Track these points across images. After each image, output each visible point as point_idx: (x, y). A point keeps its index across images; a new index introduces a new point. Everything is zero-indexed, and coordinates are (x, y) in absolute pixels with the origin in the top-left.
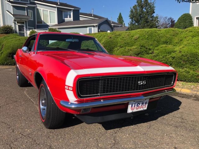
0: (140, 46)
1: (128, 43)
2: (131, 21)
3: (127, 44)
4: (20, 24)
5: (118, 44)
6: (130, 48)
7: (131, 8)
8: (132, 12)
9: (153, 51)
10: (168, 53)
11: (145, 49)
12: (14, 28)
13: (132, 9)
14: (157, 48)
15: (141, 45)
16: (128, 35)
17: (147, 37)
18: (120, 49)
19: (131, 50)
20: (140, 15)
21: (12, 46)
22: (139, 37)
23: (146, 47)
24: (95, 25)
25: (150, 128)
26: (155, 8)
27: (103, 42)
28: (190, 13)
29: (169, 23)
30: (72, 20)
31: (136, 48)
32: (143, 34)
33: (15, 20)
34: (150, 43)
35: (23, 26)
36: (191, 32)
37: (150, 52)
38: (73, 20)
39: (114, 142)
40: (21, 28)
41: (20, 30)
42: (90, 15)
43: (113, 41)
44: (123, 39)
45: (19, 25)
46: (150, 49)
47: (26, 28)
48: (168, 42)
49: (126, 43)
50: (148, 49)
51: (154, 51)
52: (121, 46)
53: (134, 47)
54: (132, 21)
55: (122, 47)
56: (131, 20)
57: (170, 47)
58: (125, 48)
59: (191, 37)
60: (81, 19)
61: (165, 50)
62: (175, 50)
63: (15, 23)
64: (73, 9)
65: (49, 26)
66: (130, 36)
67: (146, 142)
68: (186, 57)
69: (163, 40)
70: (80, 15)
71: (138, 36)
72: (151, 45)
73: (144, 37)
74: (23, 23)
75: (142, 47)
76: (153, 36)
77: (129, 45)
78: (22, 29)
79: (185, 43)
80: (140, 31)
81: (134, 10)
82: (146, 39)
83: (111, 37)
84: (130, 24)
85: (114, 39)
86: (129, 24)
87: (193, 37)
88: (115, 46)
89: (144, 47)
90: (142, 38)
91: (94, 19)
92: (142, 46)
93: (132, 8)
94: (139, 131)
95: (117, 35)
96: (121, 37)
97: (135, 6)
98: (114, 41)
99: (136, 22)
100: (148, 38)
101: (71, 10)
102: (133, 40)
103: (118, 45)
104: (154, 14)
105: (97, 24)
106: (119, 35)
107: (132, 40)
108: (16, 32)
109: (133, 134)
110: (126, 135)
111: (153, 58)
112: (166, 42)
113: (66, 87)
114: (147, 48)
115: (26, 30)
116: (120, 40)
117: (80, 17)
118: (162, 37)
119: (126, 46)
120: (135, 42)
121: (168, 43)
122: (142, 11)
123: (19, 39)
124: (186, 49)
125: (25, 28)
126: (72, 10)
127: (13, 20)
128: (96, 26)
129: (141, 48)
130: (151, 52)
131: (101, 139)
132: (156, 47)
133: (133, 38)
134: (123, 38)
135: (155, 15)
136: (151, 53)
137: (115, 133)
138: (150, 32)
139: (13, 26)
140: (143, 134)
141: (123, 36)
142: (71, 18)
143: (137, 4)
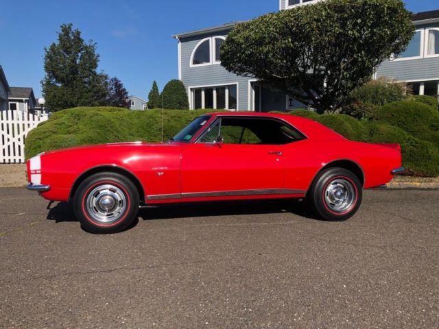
2: (48, 77)
7: (45, 49)
8: (49, 57)
13: (48, 53)
28: (180, 78)
54: (50, 78)
56: (46, 74)
84: (44, 83)
86: (42, 82)
93: (48, 50)
97: (54, 45)
104: (96, 69)
135: (98, 71)
143: (57, 43)
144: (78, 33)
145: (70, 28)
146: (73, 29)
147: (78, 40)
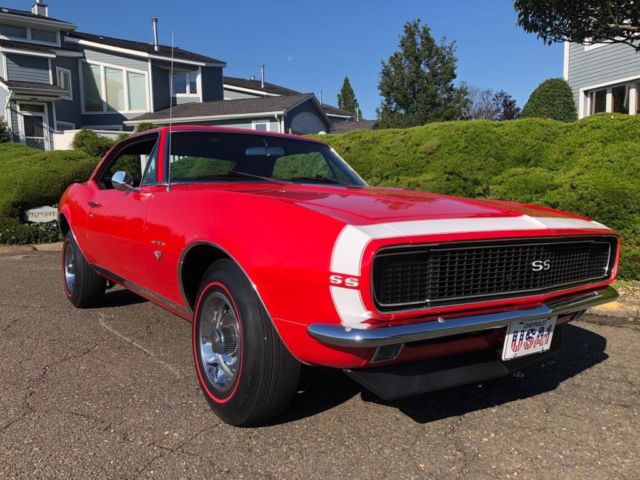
0: (445, 172)
1: (405, 166)
2: (386, 103)
3: (403, 168)
4: (29, 111)
5: (371, 168)
6: (412, 179)
7: (383, 63)
8: (386, 73)
9: (488, 188)
10: (537, 192)
11: (462, 181)
12: (10, 125)
13: (386, 67)
14: (499, 178)
15: (449, 170)
16: (403, 140)
17: (463, 144)
18: (383, 183)
19: (418, 186)
20: (412, 83)
21: (20, 180)
22: (439, 146)
23: (464, 175)
24: (275, 114)
25: (547, 412)
26: (457, 64)
29: (499, 110)
30: (201, 101)
31: (433, 180)
32: (450, 137)
33: (12, 101)
34: (477, 163)
35: (41, 119)
36: (598, 127)
37: (479, 189)
38: (204, 100)
39: (460, 455)
40: (33, 126)
41: (29, 131)
42: (255, 84)
43: (355, 158)
44: (390, 153)
45: (25, 117)
46: (476, 183)
47: (51, 125)
48: (529, 160)
49: (398, 166)
50: (469, 183)
51: (491, 187)
52: (385, 174)
53: (428, 176)
54: (389, 102)
55: (387, 178)
56: (384, 98)
57: (538, 173)
58: (398, 180)
59: (600, 144)
60: (228, 96)
61: (525, 182)
62: (556, 181)
63: (13, 111)
64: (203, 64)
65: (126, 119)
66: (410, 143)
67: (561, 453)
68: (591, 203)
69: (513, 152)
70: (225, 86)
71: (434, 142)
72: (480, 169)
73: (455, 145)
74: (41, 109)
75: (451, 177)
76: (482, 142)
77: (410, 171)
78: (36, 128)
79: (584, 160)
80: (441, 128)
81: (393, 69)
82: (460, 152)
83: (348, 149)
84: (381, 110)
87: (605, 142)
89: (459, 175)
90: (449, 148)
91: (268, 96)
92: (451, 174)
93: (387, 63)
94: (520, 421)
95: (368, 142)
96: (380, 148)
97: (396, 55)
98: (361, 159)
99: (401, 105)
100: (466, 147)
101: (195, 68)
102: (423, 155)
103: (374, 171)
104: (454, 81)
105: (281, 112)
106: (375, 141)
107: (418, 155)
108: (16, 138)
109: (508, 431)
110: (489, 435)
112: (524, 161)
113: (332, 278)
114: (465, 180)
115: (51, 132)
116: (378, 156)
117: (225, 92)
118: (510, 145)
119: (398, 174)
120: (428, 162)
121: (532, 162)
122: (418, 73)
123: (45, 159)
124: (588, 179)
125: (45, 125)
126: (200, 69)
127: (7, 101)
128: (279, 117)
129: (448, 179)
130: (481, 192)
131: (418, 449)
132: (496, 174)
133: (421, 148)
134: (388, 149)
135: (456, 83)
136: (480, 195)
137: (453, 431)
138: (472, 130)
139: (7, 117)
140: (539, 431)
141: (386, 142)
142: (195, 92)
143: (401, 51)
144: (426, 31)
145: (416, 26)
146: (420, 26)
147: (428, 40)
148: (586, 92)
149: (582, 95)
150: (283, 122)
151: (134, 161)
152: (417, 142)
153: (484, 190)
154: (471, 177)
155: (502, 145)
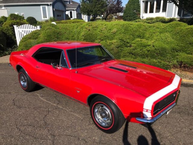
1: (107, 37)
5: (97, 36)
6: (110, 41)
10: (144, 47)
11: (124, 42)
14: (133, 42)
15: (120, 39)
16: (105, 28)
18: (101, 42)
19: (112, 44)
22: (117, 31)
27: (83, 34)
31: (116, 42)
32: (119, 28)
34: (127, 37)
37: (128, 45)
44: (102, 32)
46: (127, 43)
48: (141, 36)
49: (105, 37)
51: (132, 44)
53: (114, 41)
55: (102, 40)
57: (144, 41)
58: (106, 41)
59: (159, 33)
61: (141, 44)
62: (149, 44)
66: (108, 29)
69: (137, 34)
71: (115, 30)
72: (128, 39)
73: (121, 31)
76: (128, 30)
77: (109, 39)
79: (155, 38)
82: (123, 33)
83: (89, 30)
85: (93, 32)
88: (95, 39)
89: (123, 40)
90: (119, 32)
95: (95, 27)
96: (99, 30)
98: (94, 34)
100: (124, 32)
102: (112, 34)
111: (132, 51)
112: (139, 36)
114: (125, 42)
116: (99, 33)
118: (136, 31)
119: (106, 39)
120: (114, 36)
124: (156, 44)
129: (120, 42)
132: (133, 40)
133: (112, 31)
134: (102, 30)
138: (125, 26)
141: (100, 28)
148: (143, 1)
149: (142, 2)
150: (52, 6)
151: (12, 28)
152: (110, 29)
153: (130, 45)
154: (126, 41)
155: (134, 31)
